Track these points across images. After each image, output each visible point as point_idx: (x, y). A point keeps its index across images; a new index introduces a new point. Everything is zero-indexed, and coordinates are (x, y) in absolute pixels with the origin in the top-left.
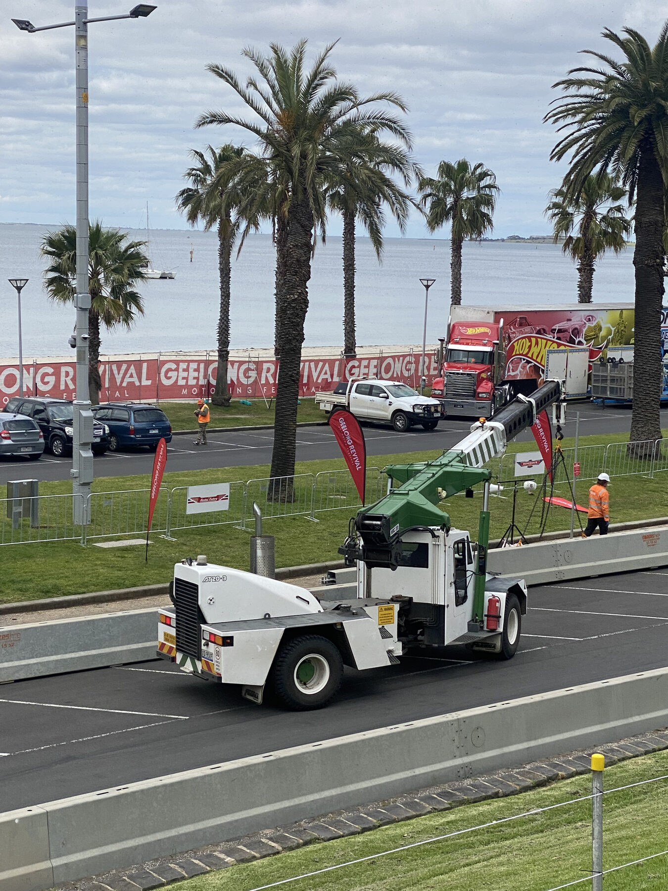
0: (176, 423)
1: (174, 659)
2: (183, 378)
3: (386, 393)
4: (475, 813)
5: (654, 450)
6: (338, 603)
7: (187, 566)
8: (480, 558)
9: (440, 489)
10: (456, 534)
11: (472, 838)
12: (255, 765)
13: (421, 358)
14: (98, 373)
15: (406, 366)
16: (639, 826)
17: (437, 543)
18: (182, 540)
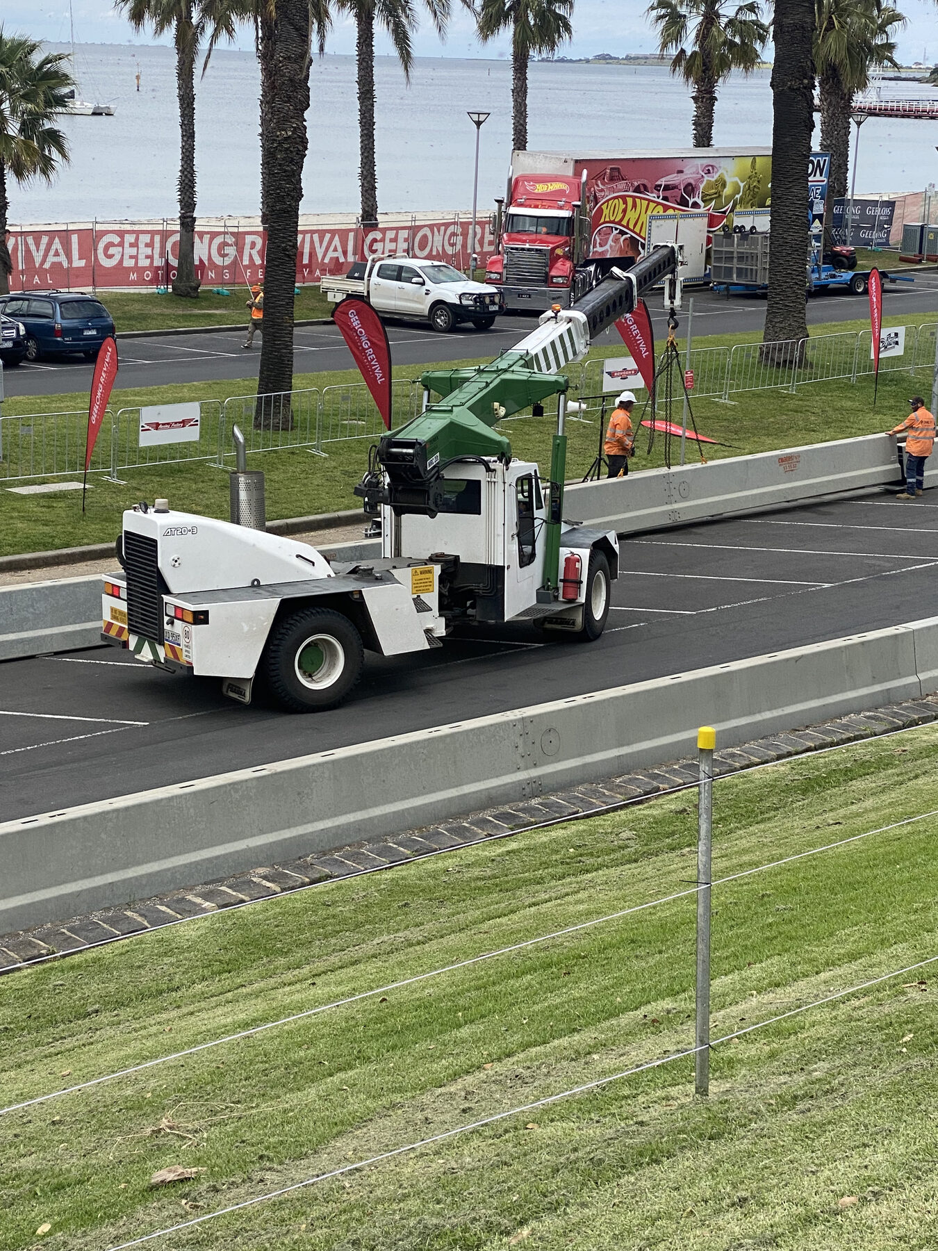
0: (121, 322)
1: (125, 644)
2: (131, 257)
3: (421, 277)
4: (545, 839)
5: (796, 354)
6: (354, 565)
7: (141, 513)
8: (553, 501)
9: (496, 405)
10: (520, 467)
11: (540, 872)
12: (242, 782)
13: (471, 227)
14: (6, 248)
15: (449, 240)
16: (766, 850)
17: (493, 480)
18: (134, 483)
